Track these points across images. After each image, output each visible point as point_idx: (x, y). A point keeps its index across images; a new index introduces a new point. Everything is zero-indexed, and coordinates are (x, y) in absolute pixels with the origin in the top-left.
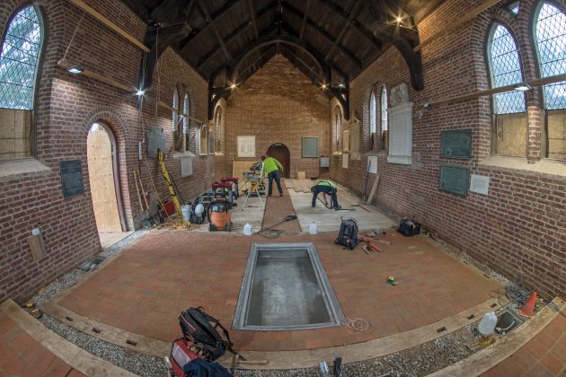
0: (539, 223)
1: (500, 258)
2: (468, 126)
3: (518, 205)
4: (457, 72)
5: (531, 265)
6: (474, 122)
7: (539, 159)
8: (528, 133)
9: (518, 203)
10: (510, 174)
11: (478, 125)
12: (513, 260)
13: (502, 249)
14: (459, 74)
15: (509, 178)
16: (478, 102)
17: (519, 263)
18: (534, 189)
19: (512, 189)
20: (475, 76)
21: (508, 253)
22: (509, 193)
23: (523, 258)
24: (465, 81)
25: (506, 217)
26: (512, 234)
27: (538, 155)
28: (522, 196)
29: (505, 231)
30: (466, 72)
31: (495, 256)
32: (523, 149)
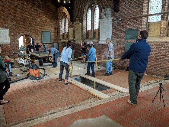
0: (166, 56)
1: (154, 70)
2: (137, 28)
3: (157, 52)
4: (135, 6)
5: (166, 69)
6: (140, 26)
7: (164, 37)
8: (161, 29)
9: (157, 51)
10: (153, 43)
11: (141, 27)
12: (159, 70)
13: (154, 67)
14: (136, 7)
15: (153, 44)
16: (142, 19)
17: (162, 70)
18: (163, 46)
19: (154, 47)
20: (143, 8)
21: (157, 68)
22: (154, 49)
23: (162, 68)
24: (138, 10)
25: (153, 56)
26: (157, 61)
27: (164, 36)
28: (158, 49)
29: (154, 61)
30: (140, 6)
31: (152, 70)
32: (159, 34)
